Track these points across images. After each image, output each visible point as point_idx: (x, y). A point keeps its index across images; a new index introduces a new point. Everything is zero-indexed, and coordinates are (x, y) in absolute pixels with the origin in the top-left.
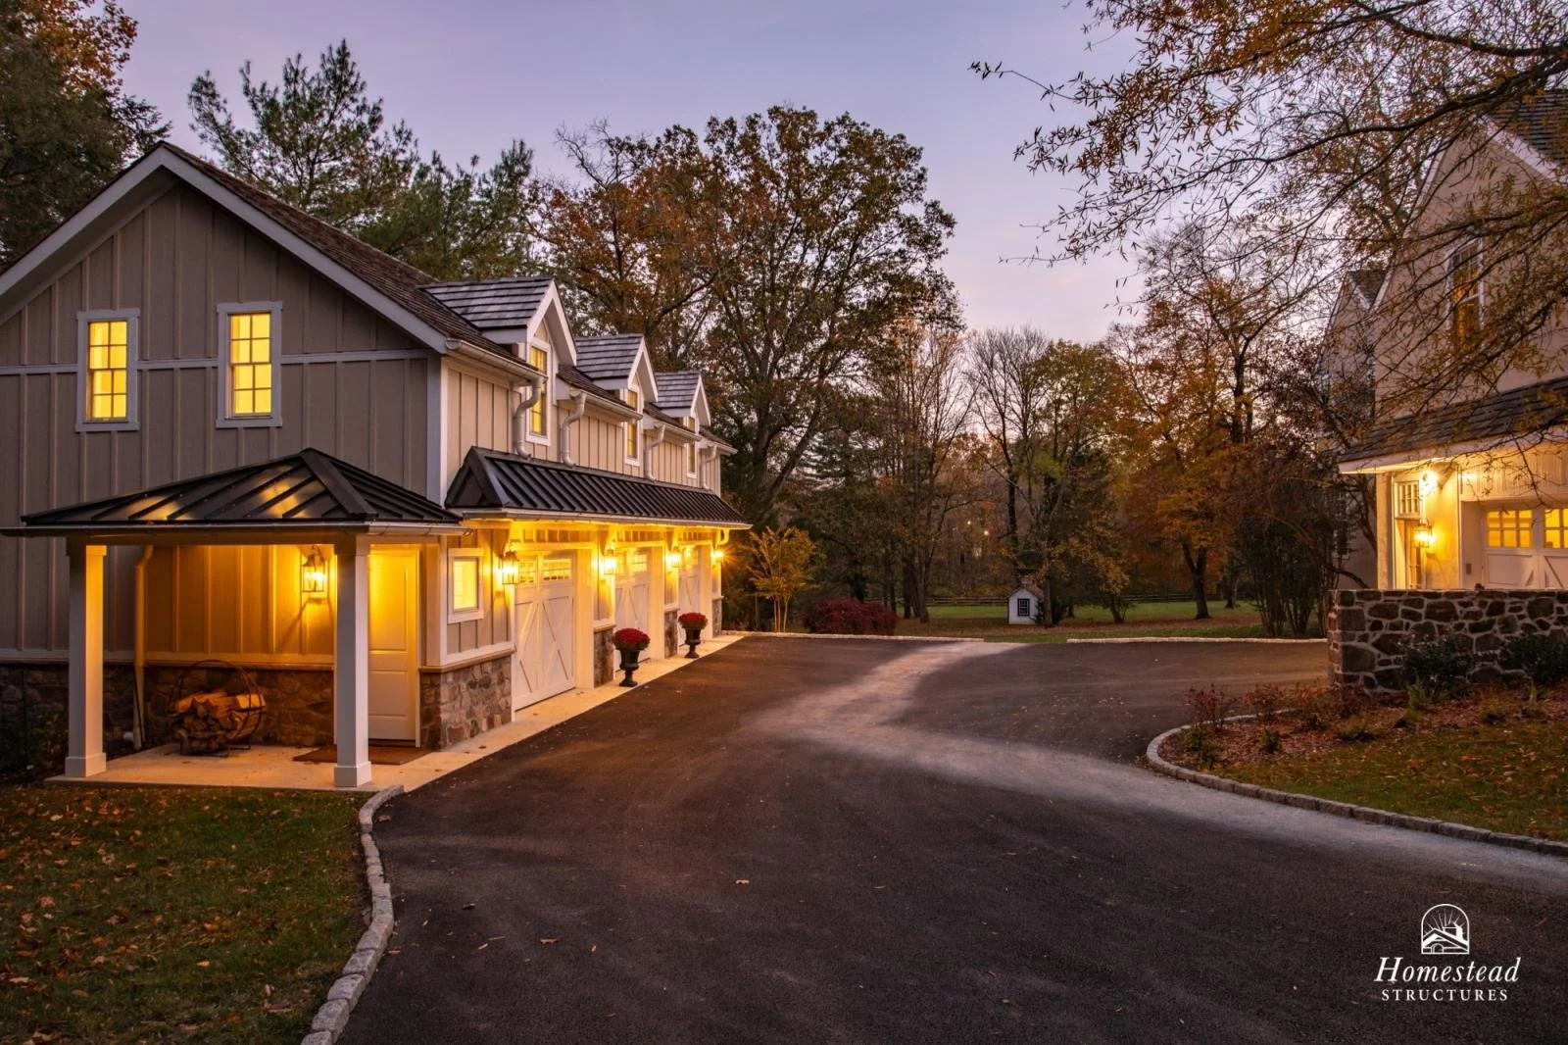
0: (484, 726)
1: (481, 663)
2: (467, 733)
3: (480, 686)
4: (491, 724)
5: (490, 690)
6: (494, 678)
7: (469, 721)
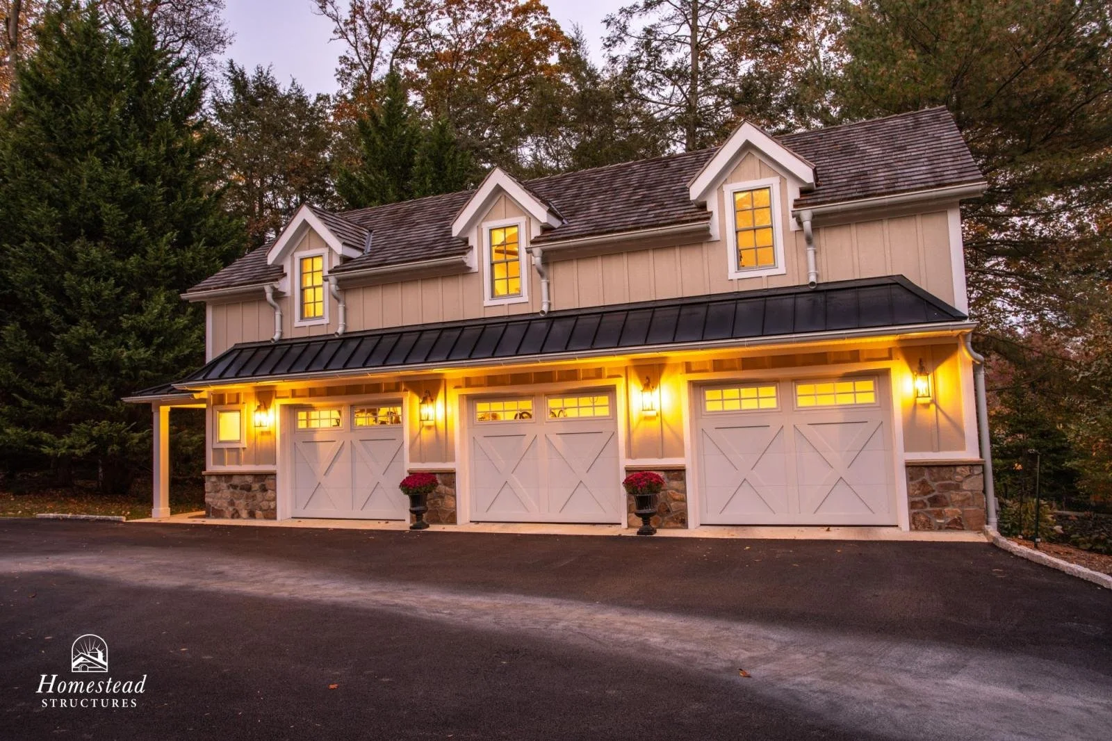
0: (244, 514)
1: (242, 474)
2: (227, 514)
3: (241, 489)
4: (252, 515)
5: (251, 494)
6: (256, 486)
7: (231, 509)
